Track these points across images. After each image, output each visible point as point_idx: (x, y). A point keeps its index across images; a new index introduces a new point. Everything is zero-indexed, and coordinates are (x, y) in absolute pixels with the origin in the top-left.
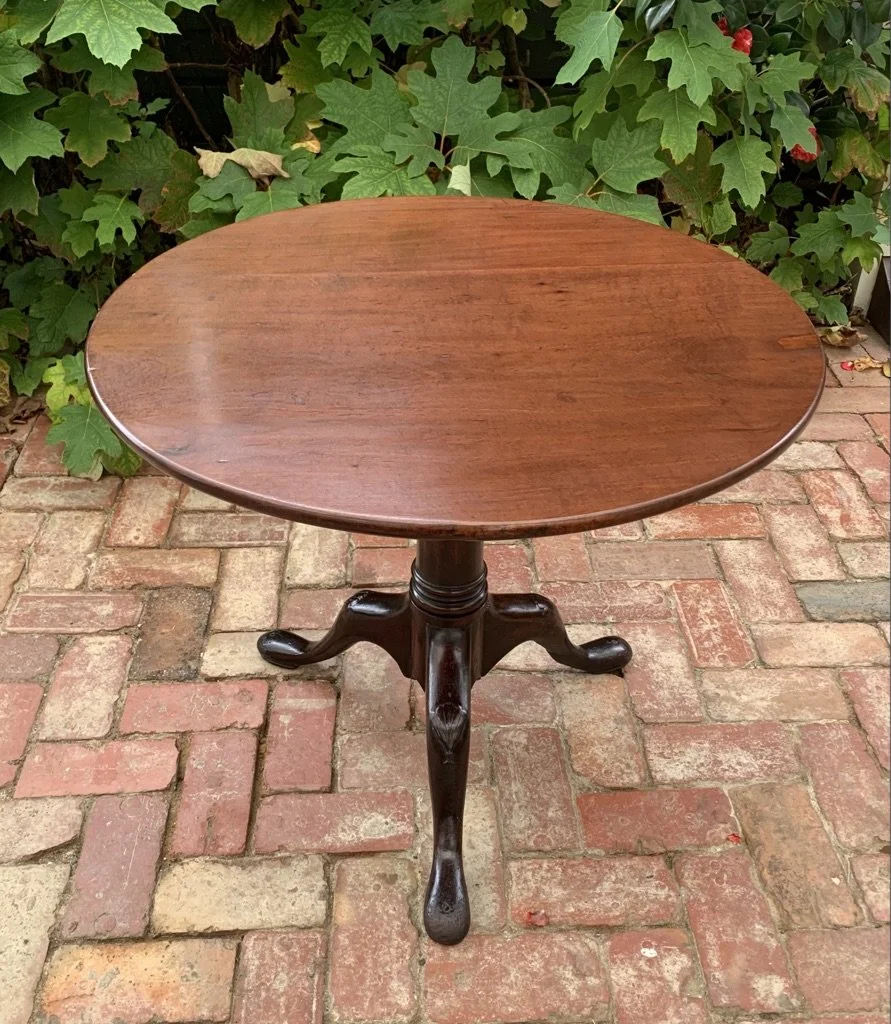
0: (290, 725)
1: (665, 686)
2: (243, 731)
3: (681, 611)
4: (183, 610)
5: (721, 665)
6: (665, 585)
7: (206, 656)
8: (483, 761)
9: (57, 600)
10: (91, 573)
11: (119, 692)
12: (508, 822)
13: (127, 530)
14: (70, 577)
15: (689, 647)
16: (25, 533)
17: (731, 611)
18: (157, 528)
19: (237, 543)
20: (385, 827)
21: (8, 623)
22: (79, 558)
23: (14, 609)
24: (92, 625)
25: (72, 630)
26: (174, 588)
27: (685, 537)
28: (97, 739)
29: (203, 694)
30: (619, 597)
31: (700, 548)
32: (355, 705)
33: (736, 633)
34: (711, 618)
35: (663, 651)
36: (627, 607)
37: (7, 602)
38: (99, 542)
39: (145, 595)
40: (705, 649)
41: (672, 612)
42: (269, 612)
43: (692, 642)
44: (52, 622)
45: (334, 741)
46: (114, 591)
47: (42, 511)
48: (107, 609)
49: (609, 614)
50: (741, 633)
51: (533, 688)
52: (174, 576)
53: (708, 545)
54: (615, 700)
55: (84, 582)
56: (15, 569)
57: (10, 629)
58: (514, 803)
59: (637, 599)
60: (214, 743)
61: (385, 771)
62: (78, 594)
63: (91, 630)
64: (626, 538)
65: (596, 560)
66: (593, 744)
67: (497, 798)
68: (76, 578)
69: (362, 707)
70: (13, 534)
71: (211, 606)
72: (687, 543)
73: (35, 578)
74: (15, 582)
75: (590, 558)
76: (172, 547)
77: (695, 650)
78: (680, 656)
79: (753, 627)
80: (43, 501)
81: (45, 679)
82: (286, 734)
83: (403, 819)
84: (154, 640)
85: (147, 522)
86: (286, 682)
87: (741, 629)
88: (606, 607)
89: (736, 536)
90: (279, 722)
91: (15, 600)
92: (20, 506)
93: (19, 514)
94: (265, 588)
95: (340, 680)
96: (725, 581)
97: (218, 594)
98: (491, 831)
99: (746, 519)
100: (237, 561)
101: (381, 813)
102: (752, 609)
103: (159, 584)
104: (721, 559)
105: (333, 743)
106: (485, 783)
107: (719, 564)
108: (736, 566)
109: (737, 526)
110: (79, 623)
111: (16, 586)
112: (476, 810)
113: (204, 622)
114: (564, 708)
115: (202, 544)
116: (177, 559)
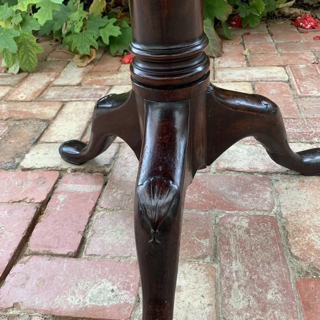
0: (64, 202)
2: (30, 204)
4: (28, 131)
7: (27, 156)
8: (208, 240)
12: (226, 301)
13: (19, 93)
18: (35, 93)
19: (74, 99)
20: (110, 295)
26: (26, 119)
29: (14, 178)
32: (114, 190)
38: (2, 99)
39: (11, 124)
42: (78, 133)
49: (315, 137)
51: (255, 185)
52: (32, 114)
58: (234, 281)
60: (6, 212)
65: (302, 106)
66: (309, 232)
67: (217, 275)
69: (119, 192)
71: (45, 129)
75: (298, 106)
76: (38, 101)
82: (58, 209)
83: (128, 288)
85: (31, 90)
86: (73, 173)
88: (312, 132)
90: (57, 199)
94: (81, 120)
95: (110, 174)
97: (52, 123)
98: (208, 309)
100: (70, 108)
101: (110, 280)
103: (21, 117)
105: (91, 217)
106: (208, 259)
112: (197, 286)
113: (37, 138)
114: (281, 200)
115: (55, 100)
116: (38, 106)
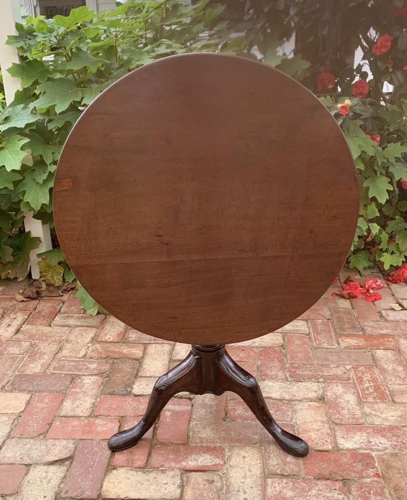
0: (170, 416)
1: (346, 409)
3: (355, 378)
4: (127, 367)
5: (373, 401)
6: (348, 367)
7: (135, 386)
9: (73, 361)
10: (89, 352)
11: (96, 399)
12: (268, 462)
13: (106, 335)
14: (80, 352)
15: (358, 393)
16: (62, 335)
17: (379, 379)
18: (119, 335)
19: (152, 342)
20: (210, 460)
21: (52, 369)
22: (84, 345)
23: (55, 364)
24: (87, 372)
25: (78, 373)
26: (124, 358)
27: (358, 347)
28: (84, 417)
29: (132, 401)
30: (326, 371)
31: (365, 352)
32: (200, 409)
33: (381, 388)
34: (369, 381)
35: (346, 394)
36: (329, 375)
37: (52, 361)
38: (93, 340)
39: (111, 361)
40: (365, 394)
41: (351, 379)
42: (164, 370)
43: (360, 391)
44: (70, 370)
45: (189, 424)
46: (98, 359)
47: (71, 327)
48: (94, 366)
49: (320, 378)
50: (383, 388)
51: (283, 407)
52: (124, 354)
53: (369, 351)
54: (321, 413)
55: (85, 355)
56: (56, 349)
57: (52, 372)
58: (271, 454)
59: (334, 372)
60: (135, 421)
61: (212, 437)
62: (83, 359)
63: (86, 374)
64: (330, 347)
65: (316, 356)
66: (310, 432)
67: (263, 451)
68: (82, 353)
69: (203, 410)
70: (58, 335)
71: (139, 367)
72: (359, 350)
73: (65, 352)
74: (56, 354)
75: (313, 355)
76: (124, 343)
77: (361, 394)
78: (354, 396)
79: (389, 386)
80: (71, 323)
81: (65, 392)
82: (168, 419)
83: (219, 458)
84: (113, 379)
85: (114, 332)
87: (383, 387)
88: (320, 375)
89: (382, 348)
90: (165, 415)
91: (55, 360)
92: (62, 325)
93: (61, 328)
94: (163, 360)
95: (194, 400)
96: (376, 367)
97: (143, 362)
98: (259, 465)
99: (387, 341)
100: (152, 349)
101: (208, 454)
102: (389, 378)
103: (117, 357)
104: (375, 357)
106: (258, 445)
107: (374, 360)
108: (382, 360)
109: (383, 344)
110: (82, 371)
111: (56, 356)
112: (253, 456)
113: (135, 373)
114: (297, 416)
115: (137, 342)
116: (126, 347)
